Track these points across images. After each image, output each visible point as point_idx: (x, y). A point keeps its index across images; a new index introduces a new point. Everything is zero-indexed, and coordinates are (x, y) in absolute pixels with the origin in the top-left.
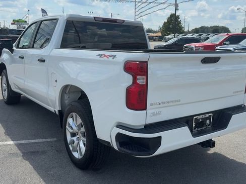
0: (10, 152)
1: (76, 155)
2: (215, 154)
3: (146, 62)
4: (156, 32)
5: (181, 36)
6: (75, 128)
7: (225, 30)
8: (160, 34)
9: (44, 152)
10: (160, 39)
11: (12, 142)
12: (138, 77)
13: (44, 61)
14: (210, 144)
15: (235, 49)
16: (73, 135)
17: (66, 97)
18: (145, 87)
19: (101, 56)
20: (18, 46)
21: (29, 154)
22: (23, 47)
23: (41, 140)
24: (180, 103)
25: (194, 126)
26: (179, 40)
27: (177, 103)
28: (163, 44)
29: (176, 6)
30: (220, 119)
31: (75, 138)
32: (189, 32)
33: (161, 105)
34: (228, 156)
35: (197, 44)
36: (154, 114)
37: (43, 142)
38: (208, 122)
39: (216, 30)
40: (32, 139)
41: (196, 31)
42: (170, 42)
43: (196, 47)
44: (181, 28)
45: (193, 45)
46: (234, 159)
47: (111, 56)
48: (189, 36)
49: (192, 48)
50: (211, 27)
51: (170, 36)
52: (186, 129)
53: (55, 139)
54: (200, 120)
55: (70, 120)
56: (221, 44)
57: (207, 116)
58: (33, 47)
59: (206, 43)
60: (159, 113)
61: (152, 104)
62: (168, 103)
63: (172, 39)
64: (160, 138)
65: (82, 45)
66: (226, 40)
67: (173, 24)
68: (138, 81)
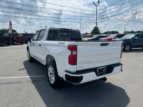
0: (28, 80)
1: (52, 82)
2: (108, 83)
3: (76, 45)
4: (89, 34)
5: (99, 35)
6: (51, 72)
7: (117, 32)
8: (90, 35)
9: (40, 81)
10: (91, 36)
11: (29, 77)
12: (73, 52)
13: (41, 45)
14: (105, 79)
15: (119, 40)
16: (51, 74)
17: (48, 59)
18: (76, 56)
19: (60, 43)
20: (33, 40)
21: (34, 81)
22: (35, 40)
23: (40, 76)
24: (91, 62)
25: (98, 71)
26: (98, 37)
27: (90, 62)
28: (91, 38)
29: (97, 23)
30: (109, 69)
31: (51, 76)
32: (102, 34)
33: (83, 63)
34: (114, 84)
35: (105, 38)
36: (80, 67)
37: (41, 77)
38: (104, 70)
39: (113, 33)
40: (37, 75)
41: (105, 33)
42: (94, 38)
43: (104, 39)
44: (99, 32)
45: (103, 39)
46: (116, 85)
47: (63, 43)
48: (102, 35)
49: (102, 40)
50: (111, 32)
51: (94, 35)
52: (94, 73)
53: (45, 76)
54: (101, 69)
55: (49, 69)
56: (114, 38)
57: (103, 67)
58: (38, 40)
59: (108, 38)
60: (82, 66)
61: (79, 63)
62: (86, 62)
63: (95, 36)
64: (82, 76)
65: (58, 39)
66: (116, 36)
67: (96, 31)
68: (73, 53)
